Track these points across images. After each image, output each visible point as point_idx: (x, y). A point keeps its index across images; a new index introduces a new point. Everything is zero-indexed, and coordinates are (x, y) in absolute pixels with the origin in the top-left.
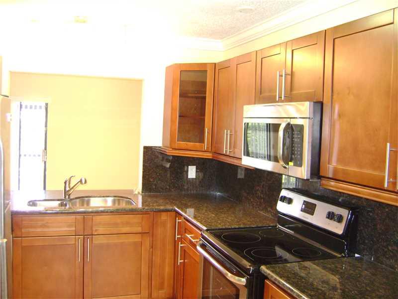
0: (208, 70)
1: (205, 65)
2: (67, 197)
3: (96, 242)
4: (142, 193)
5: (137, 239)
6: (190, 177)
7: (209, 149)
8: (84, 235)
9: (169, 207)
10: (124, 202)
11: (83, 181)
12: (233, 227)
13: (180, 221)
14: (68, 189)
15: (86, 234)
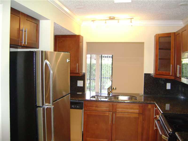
0: (172, 36)
1: (170, 33)
2: (109, 95)
3: (118, 116)
4: (144, 95)
5: (137, 116)
6: (167, 88)
7: (173, 75)
8: (113, 112)
9: (152, 102)
10: (134, 99)
11: (115, 89)
12: (177, 113)
13: (156, 109)
14: (109, 92)
15: (113, 111)
